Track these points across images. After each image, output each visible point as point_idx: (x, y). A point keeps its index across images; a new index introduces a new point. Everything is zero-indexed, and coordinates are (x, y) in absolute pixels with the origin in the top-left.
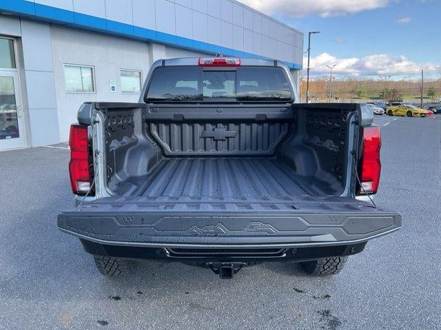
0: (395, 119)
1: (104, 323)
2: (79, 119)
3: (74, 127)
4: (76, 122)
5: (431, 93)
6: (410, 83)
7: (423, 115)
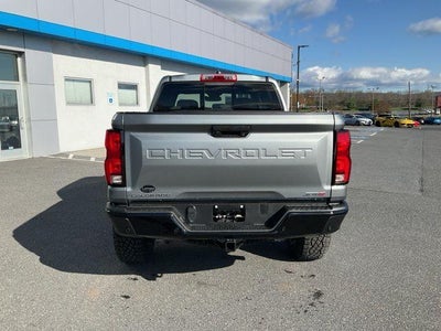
0: (382, 129)
1: (127, 297)
2: (113, 125)
3: (109, 132)
4: (110, 127)
5: (419, 105)
6: (398, 95)
7: (410, 126)
